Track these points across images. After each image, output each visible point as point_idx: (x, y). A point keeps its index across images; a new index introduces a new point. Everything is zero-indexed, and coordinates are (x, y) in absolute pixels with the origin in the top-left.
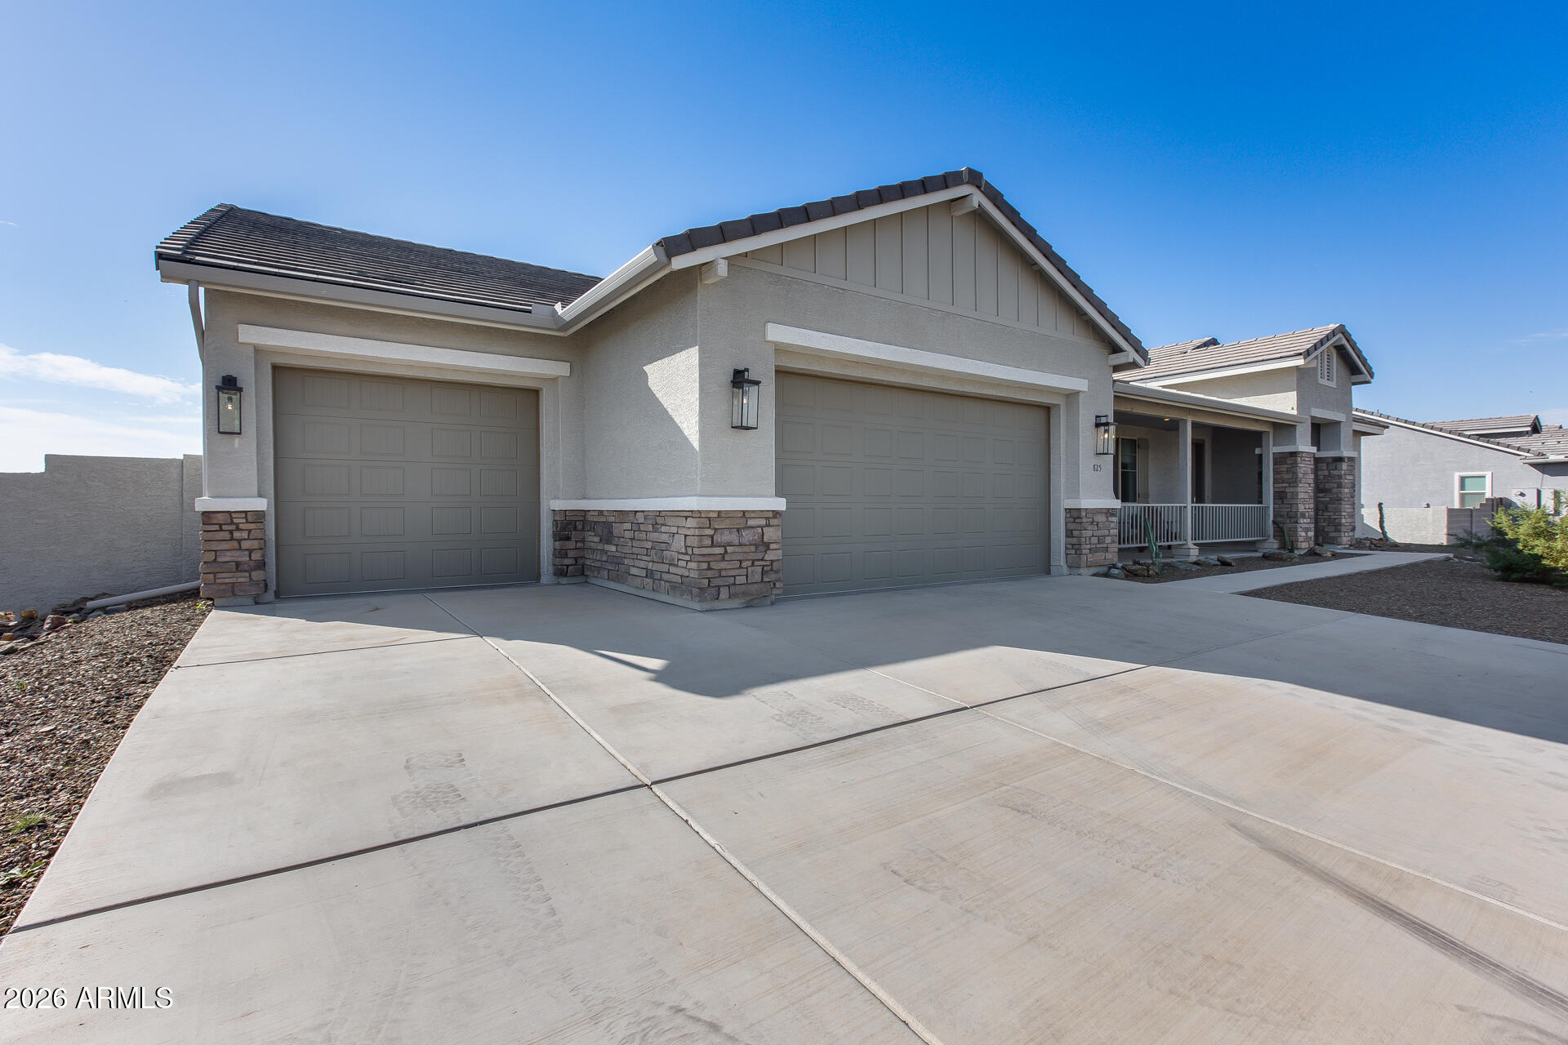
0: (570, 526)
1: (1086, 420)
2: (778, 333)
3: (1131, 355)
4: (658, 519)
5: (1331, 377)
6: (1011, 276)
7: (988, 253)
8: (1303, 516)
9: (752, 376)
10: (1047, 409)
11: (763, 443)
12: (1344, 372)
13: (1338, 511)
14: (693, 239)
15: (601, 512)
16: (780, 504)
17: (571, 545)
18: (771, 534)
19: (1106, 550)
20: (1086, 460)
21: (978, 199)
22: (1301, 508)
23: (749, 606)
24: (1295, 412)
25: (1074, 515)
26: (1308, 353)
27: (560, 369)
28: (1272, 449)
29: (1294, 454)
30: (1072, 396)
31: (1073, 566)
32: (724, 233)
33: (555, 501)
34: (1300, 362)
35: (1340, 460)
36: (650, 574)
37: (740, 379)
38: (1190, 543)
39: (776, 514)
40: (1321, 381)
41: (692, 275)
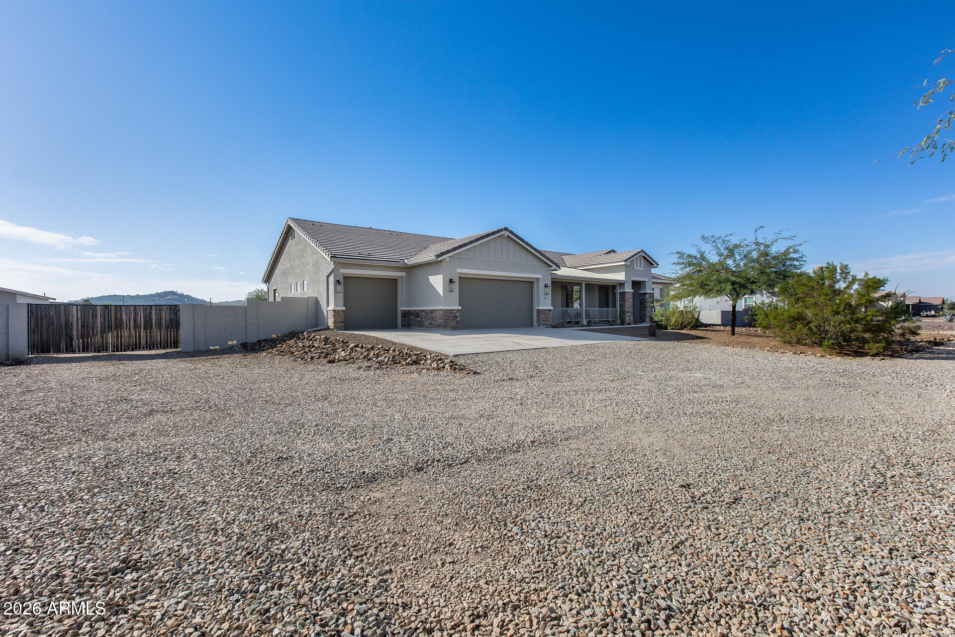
0: (406, 314)
1: (542, 285)
2: (459, 270)
3: (554, 267)
4: (432, 311)
5: (640, 266)
6: (518, 250)
7: (511, 245)
8: (628, 312)
9: (453, 281)
10: (532, 282)
11: (456, 295)
12: (647, 264)
13: (645, 311)
14: (442, 254)
15: (415, 311)
16: (460, 308)
17: (406, 319)
18: (457, 314)
19: (548, 320)
20: (542, 297)
21: (507, 233)
22: (627, 310)
23: (453, 330)
24: (624, 279)
25: (538, 311)
26: (626, 260)
27: (403, 274)
28: (619, 291)
29: (624, 292)
30: (538, 279)
31: (539, 325)
32: (448, 252)
33: (402, 308)
34: (624, 263)
35: (646, 294)
36: (430, 324)
37: (451, 281)
38: (584, 320)
39: (459, 310)
40: (636, 268)
41: (441, 261)
